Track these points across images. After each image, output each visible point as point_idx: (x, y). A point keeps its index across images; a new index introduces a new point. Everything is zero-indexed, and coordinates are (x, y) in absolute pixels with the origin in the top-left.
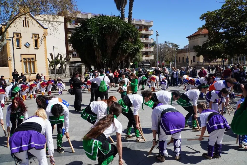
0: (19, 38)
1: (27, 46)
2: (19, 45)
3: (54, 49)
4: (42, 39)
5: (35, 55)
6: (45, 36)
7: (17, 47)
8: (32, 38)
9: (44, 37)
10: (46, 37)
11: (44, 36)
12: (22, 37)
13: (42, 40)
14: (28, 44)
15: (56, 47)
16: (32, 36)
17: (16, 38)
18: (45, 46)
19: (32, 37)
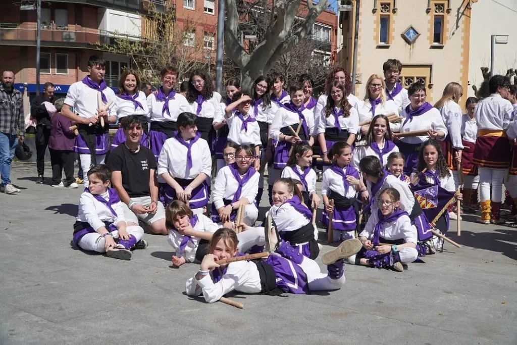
0: (388, 13)
1: (409, 39)
2: (385, 36)
3: (495, 44)
4: (461, 11)
5: (430, 66)
6: (469, 4)
7: (381, 41)
8: (428, 11)
9: (467, 7)
10: (473, 6)
11: (465, 4)
12: (398, 12)
13: (460, 15)
14: (411, 31)
15: (499, 39)
16: (429, 6)
17: (381, 15)
18: (466, 39)
19: (426, 7)
